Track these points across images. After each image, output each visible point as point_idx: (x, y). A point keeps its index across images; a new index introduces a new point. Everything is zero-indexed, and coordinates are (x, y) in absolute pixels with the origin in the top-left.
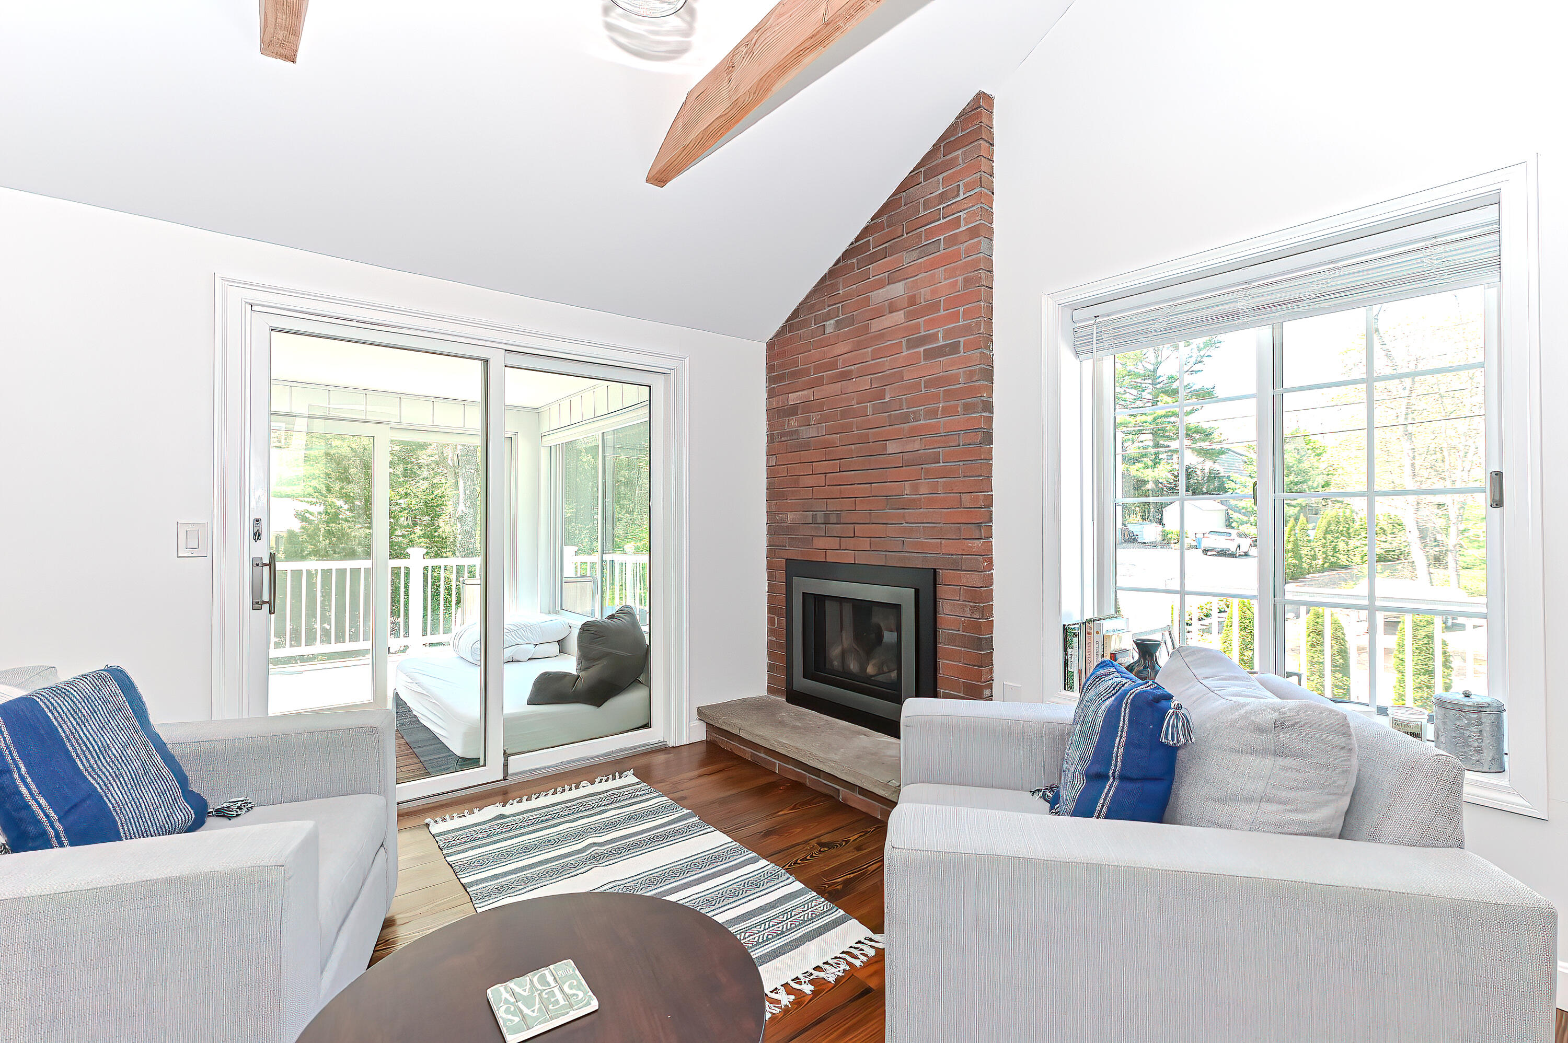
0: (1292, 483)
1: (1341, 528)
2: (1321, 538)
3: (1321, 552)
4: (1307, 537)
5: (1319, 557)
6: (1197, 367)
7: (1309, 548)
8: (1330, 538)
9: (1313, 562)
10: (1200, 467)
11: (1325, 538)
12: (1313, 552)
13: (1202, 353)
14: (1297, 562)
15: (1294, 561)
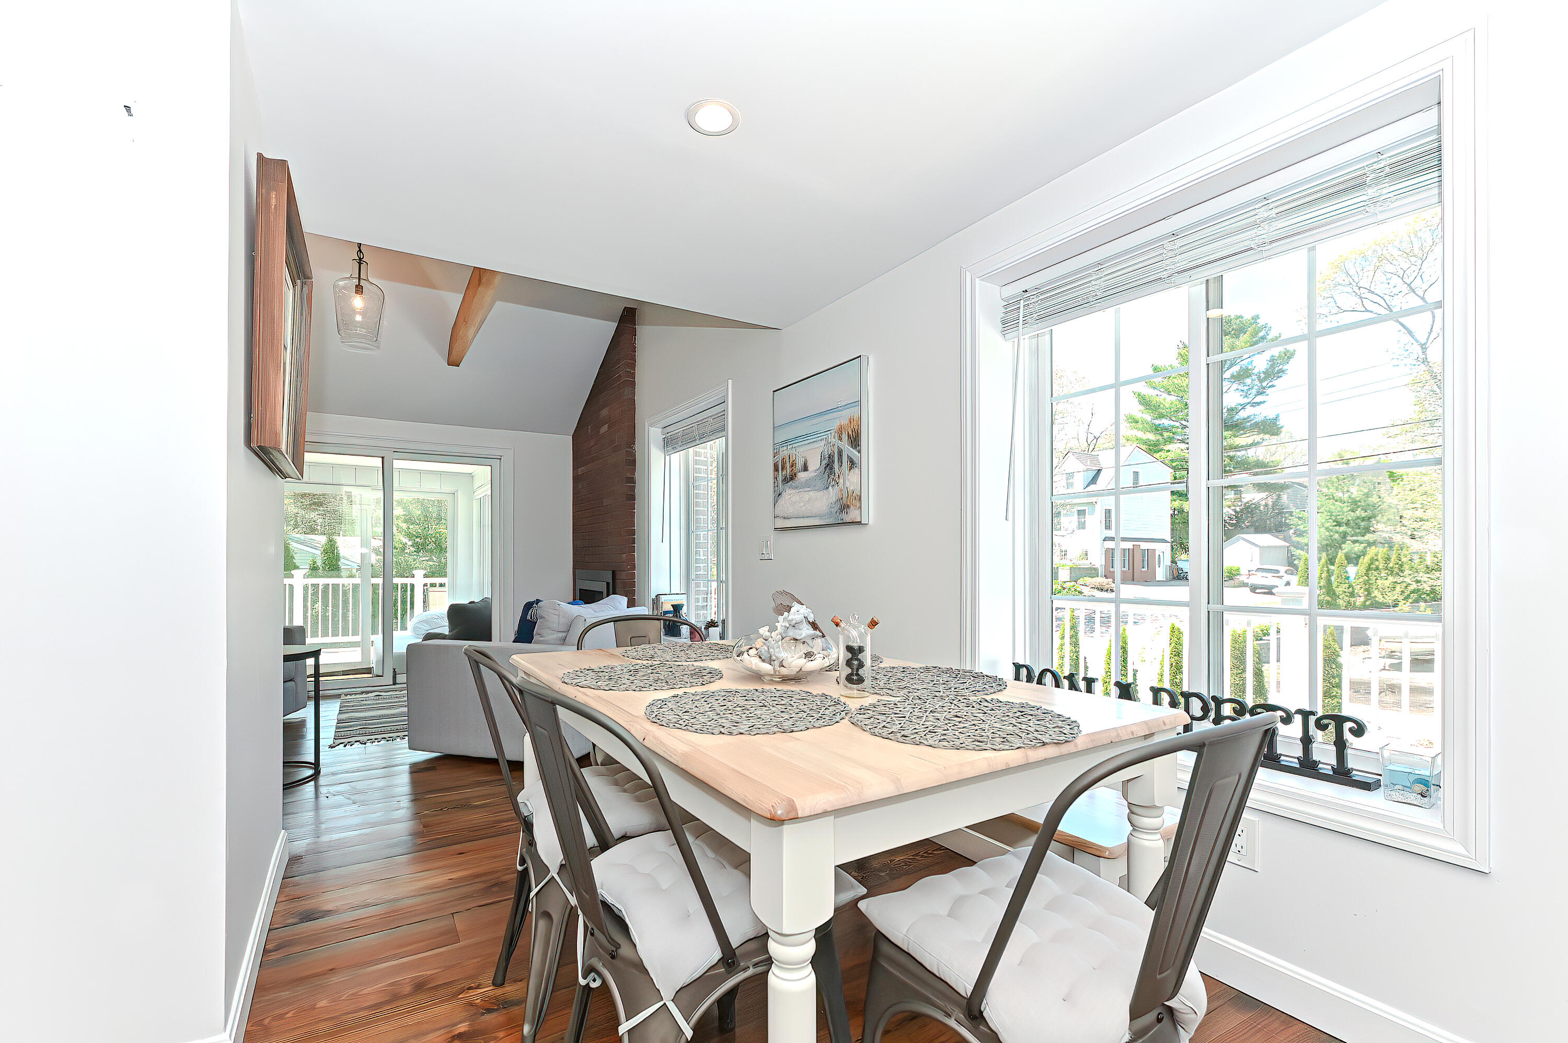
0: (1358, 518)
1: (1391, 565)
2: (1363, 575)
3: (1363, 589)
4: (1345, 574)
5: (1361, 595)
6: (1259, 399)
7: (1347, 585)
8: (1376, 574)
9: (1351, 599)
10: (1263, 503)
11: (1367, 575)
12: (1351, 589)
13: (1264, 384)
14: (1330, 599)
15: (1327, 598)
